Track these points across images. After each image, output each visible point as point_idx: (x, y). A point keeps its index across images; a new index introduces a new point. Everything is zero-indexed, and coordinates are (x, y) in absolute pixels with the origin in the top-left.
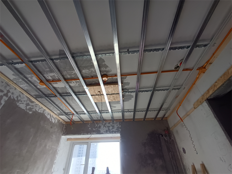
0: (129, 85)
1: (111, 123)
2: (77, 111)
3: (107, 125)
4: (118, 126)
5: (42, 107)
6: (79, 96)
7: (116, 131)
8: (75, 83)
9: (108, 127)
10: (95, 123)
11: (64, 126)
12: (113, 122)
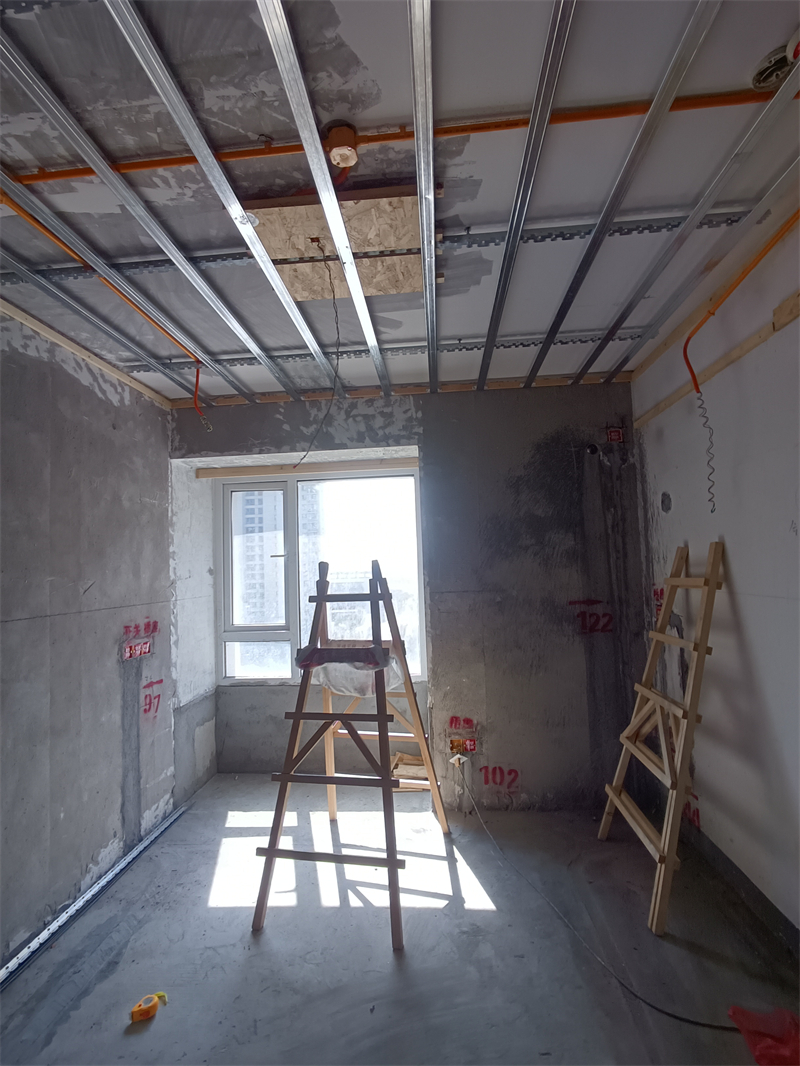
0: (473, 196)
1: (380, 403)
2: (215, 347)
3: (362, 409)
4: (409, 414)
5: (38, 333)
6: (212, 265)
7: (403, 437)
8: (172, 182)
9: (366, 417)
10: (307, 404)
11: (169, 418)
12: (387, 395)
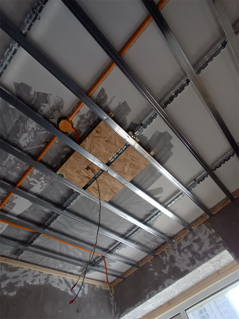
3: (185, 244)
4: (208, 234)
6: (70, 206)
7: (214, 249)
9: (189, 247)
11: (111, 294)
12: (191, 230)
